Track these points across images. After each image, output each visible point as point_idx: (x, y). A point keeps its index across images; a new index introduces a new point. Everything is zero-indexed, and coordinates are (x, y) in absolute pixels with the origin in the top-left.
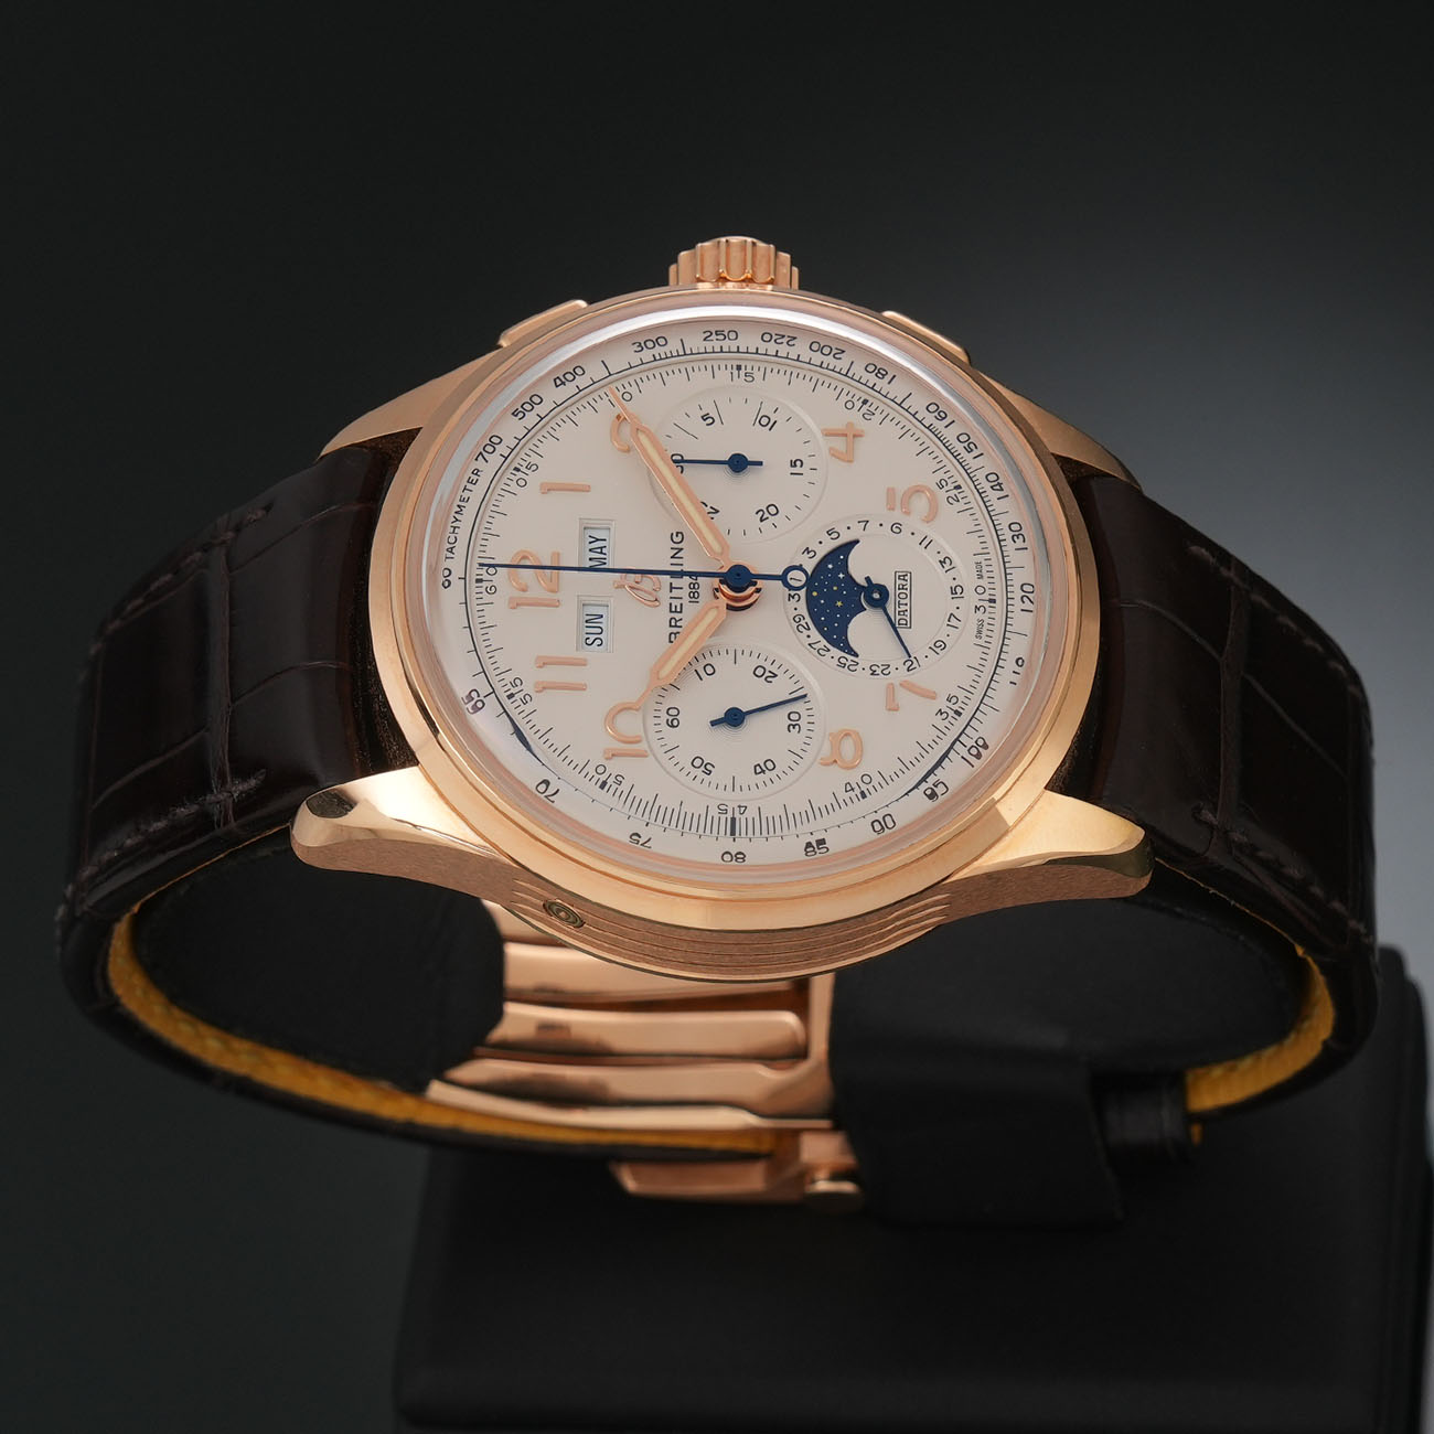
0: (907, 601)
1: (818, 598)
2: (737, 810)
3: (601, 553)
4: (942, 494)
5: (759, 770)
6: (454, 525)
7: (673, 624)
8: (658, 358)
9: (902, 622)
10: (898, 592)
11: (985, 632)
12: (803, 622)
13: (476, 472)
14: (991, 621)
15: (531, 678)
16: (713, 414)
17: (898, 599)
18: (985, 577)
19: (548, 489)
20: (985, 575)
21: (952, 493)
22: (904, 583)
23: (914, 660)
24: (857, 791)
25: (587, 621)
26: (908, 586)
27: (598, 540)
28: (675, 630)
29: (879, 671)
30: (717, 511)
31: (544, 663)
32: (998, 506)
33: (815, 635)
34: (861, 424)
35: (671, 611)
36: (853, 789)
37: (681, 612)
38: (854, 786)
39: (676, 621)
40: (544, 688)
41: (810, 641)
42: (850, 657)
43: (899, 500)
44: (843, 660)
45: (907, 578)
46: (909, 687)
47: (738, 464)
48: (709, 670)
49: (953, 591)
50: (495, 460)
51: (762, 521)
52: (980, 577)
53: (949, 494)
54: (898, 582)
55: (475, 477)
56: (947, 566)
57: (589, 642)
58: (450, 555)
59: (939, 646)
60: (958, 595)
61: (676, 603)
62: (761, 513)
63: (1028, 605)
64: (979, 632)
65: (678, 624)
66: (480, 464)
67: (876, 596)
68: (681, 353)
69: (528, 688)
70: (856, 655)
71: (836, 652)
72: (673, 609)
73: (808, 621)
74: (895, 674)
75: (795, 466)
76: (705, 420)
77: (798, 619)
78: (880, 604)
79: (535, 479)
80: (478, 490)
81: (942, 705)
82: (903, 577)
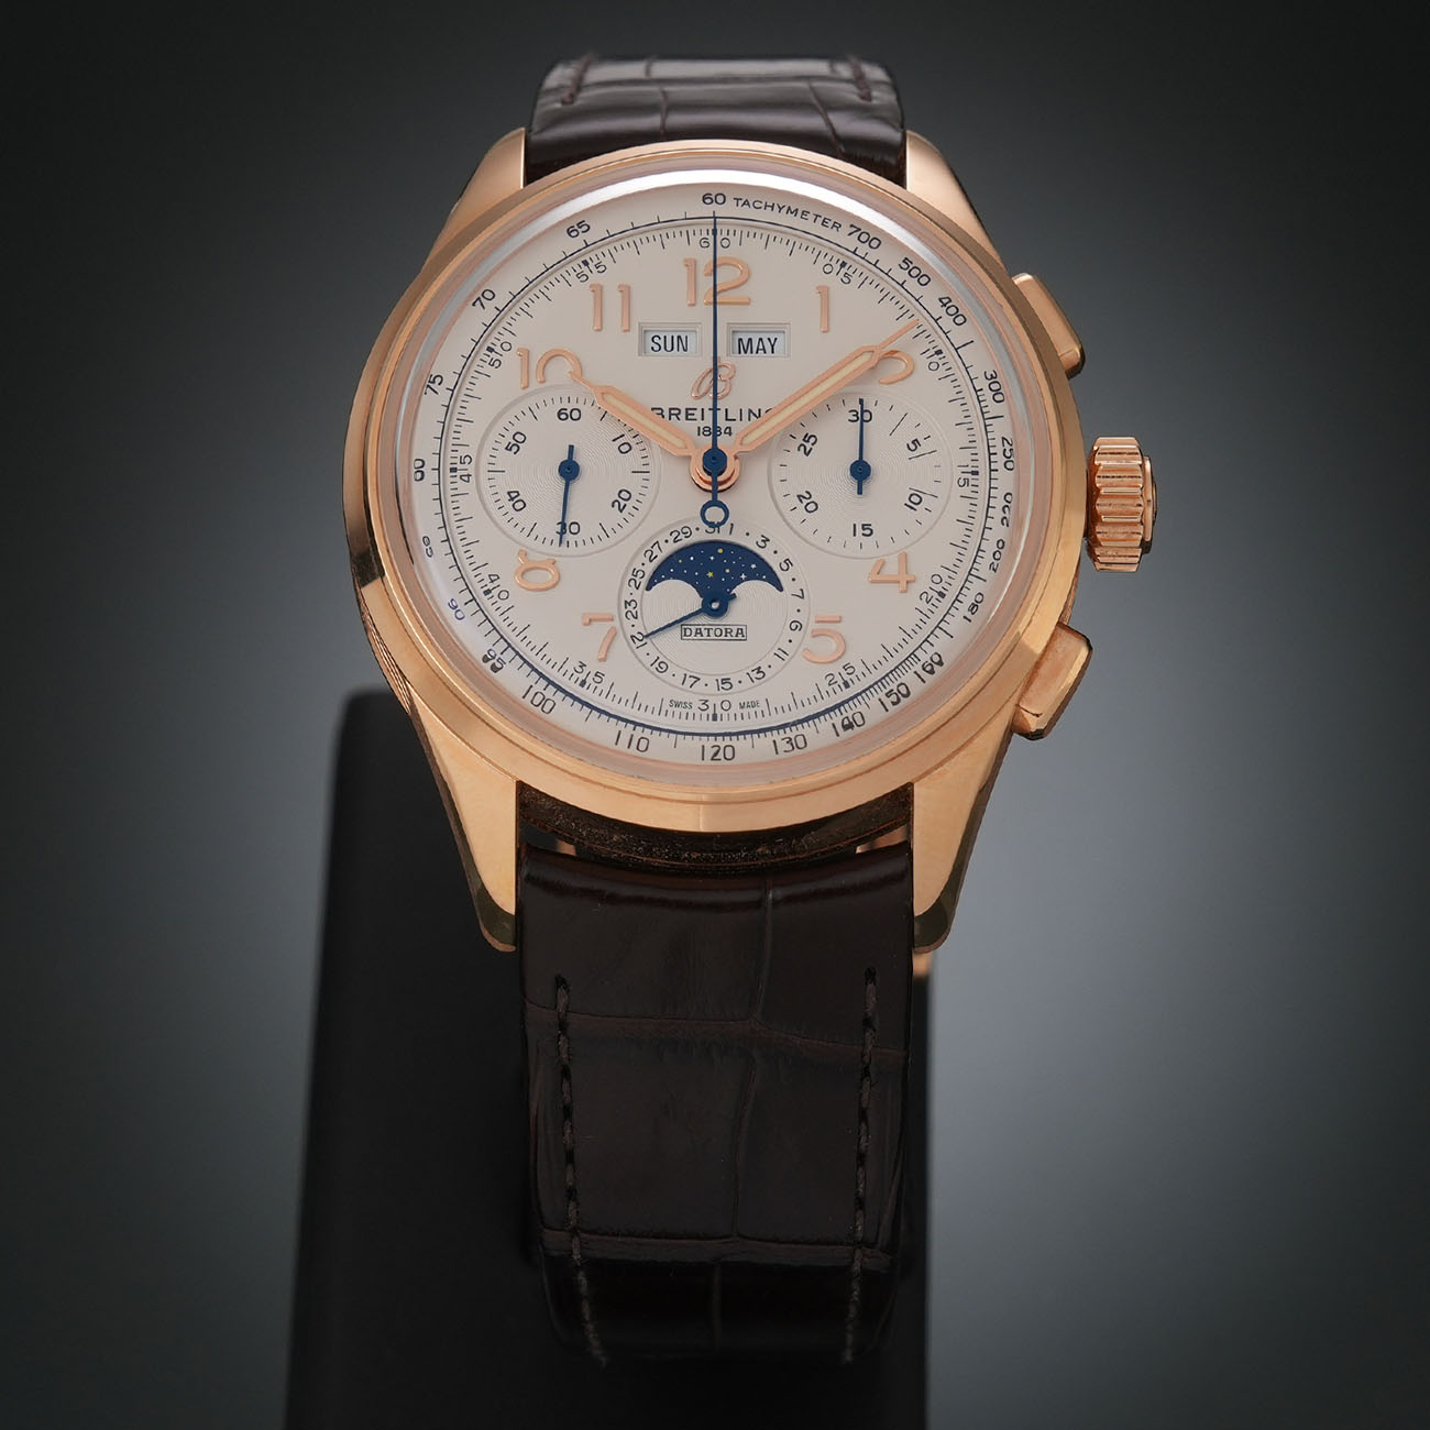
0: (713, 637)
1: (716, 554)
2: (465, 473)
3: (758, 349)
4: (837, 668)
5: (513, 496)
6: (776, 206)
7: (673, 412)
8: (979, 393)
9: (688, 631)
10: (723, 628)
11: (677, 710)
12: (682, 536)
13: (837, 226)
14: (691, 716)
15: (610, 281)
16: (920, 450)
17: (714, 628)
18: (742, 711)
19: (824, 292)
20: (745, 711)
21: (839, 678)
22: (734, 633)
23: (644, 642)
24: (490, 586)
25: (679, 337)
26: (729, 637)
27: (773, 346)
28: (666, 414)
29: (629, 608)
30: (807, 454)
31: (626, 291)
32: (824, 724)
33: (669, 548)
34: (917, 589)
35: (687, 409)
36: (492, 582)
37: (687, 419)
38: (496, 583)
39: (676, 415)
40: (598, 291)
41: (662, 544)
42: (645, 581)
43: (828, 626)
44: (640, 574)
45: (740, 637)
46: (613, 635)
47: (861, 471)
48: (625, 448)
49: (725, 681)
50: (852, 242)
51: (799, 496)
52: (742, 706)
53: (837, 675)
54: (735, 629)
55: (830, 224)
56: (754, 675)
57: (656, 339)
58: (741, 203)
59: (661, 666)
60: (721, 685)
61: (698, 414)
62: (808, 496)
63: (709, 753)
64: (677, 705)
65: (673, 417)
66: (846, 229)
67: (715, 606)
68: (986, 416)
69: (595, 278)
70: (649, 588)
71: (650, 568)
72: (690, 412)
73: (685, 542)
74: (627, 623)
75: (864, 529)
76: (913, 442)
77: (684, 531)
78: (706, 610)
79: (833, 281)
80: (817, 228)
81: (592, 667)
82: (740, 631)
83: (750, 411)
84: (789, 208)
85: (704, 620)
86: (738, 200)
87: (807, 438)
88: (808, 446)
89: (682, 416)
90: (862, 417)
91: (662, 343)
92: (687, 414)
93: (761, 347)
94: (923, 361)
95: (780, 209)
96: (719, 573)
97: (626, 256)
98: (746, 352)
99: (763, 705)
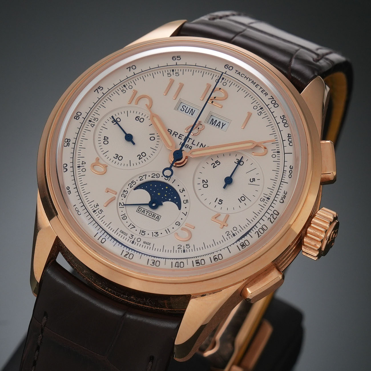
1: (165, 188)
2: (93, 124)
3: (217, 125)
4: (184, 244)
5: (106, 139)
6: (248, 79)
7: (175, 133)
8: (284, 172)
9: (140, 210)
10: (153, 214)
11: (122, 234)
12: (155, 176)
13: (266, 94)
14: (125, 238)
15: (178, 80)
16: (254, 183)
18: (143, 244)
19: (250, 115)
20: (144, 245)
21: (182, 248)
22: (155, 217)
23: (123, 207)
24: (81, 165)
25: (192, 109)
26: (153, 218)
27: (223, 126)
28: (172, 133)
29: (124, 193)
30: (214, 167)
31: (181, 86)
32: (169, 262)
33: (149, 179)
34: (226, 229)
35: (180, 134)
36: (82, 164)
37: (179, 138)
38: (83, 165)
39: (176, 135)
40: (172, 82)
41: (147, 176)
42: (135, 186)
44: (134, 183)
45: (157, 219)
46: (112, 200)
47: (229, 181)
48: (152, 139)
49: (143, 232)
50: (268, 102)
51: (203, 180)
52: (144, 242)
53: (183, 246)
54: (156, 216)
55: (264, 92)
56: (154, 234)
57: (184, 107)
59: (124, 217)
60: (141, 232)
61: (183, 138)
62: (206, 181)
63: (124, 253)
64: (123, 232)
65: (174, 135)
66: (269, 96)
67: (154, 205)
68: (283, 180)
69: (173, 77)
70: (135, 189)
71: (139, 183)
72: (181, 136)
73: (156, 179)
74: (121, 198)
75: (219, 201)
76: (253, 179)
77: (157, 175)
78: (150, 205)
79: (255, 112)
80: (259, 92)
81: (100, 207)
82: (158, 217)
83: (202, 144)
84: (253, 81)
85: (147, 208)
86: (237, 71)
87: (216, 162)
88: (216, 165)
89: (178, 136)
90: (239, 162)
91: (185, 109)
92: (180, 136)
93: (219, 125)
94: (270, 153)
95: (250, 80)
96: (162, 195)
97: (188, 74)
98: (212, 124)
99: (151, 246)
